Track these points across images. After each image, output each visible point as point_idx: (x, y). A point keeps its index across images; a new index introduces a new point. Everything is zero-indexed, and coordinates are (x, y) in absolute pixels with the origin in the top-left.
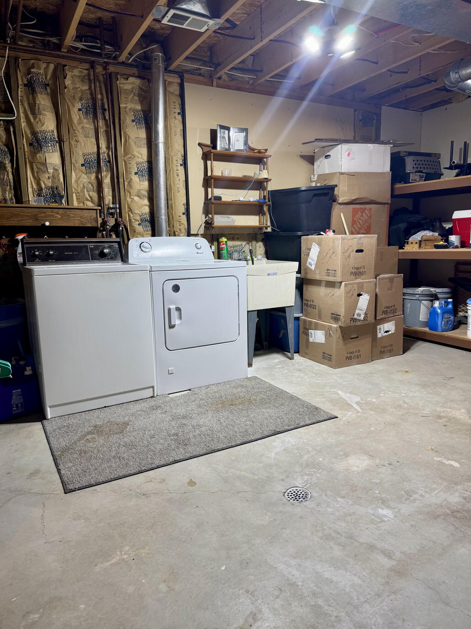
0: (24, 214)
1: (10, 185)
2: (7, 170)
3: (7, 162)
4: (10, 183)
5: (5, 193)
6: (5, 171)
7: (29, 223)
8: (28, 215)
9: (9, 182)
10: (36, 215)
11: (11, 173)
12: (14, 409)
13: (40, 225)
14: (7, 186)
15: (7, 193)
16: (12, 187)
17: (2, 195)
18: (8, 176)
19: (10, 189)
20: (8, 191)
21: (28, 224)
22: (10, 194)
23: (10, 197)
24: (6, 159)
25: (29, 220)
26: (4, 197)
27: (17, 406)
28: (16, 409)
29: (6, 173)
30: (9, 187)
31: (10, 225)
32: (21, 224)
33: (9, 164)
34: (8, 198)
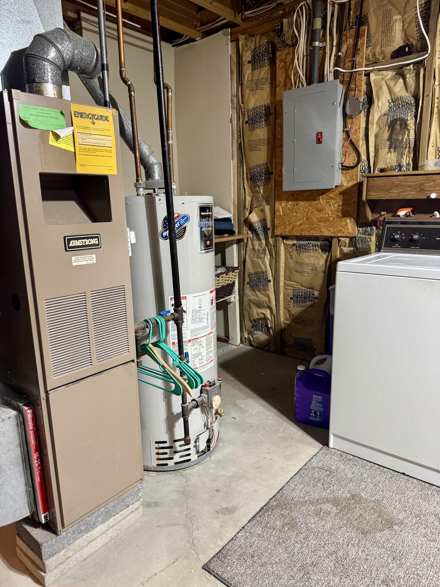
0: (407, 184)
1: (409, 147)
2: (409, 128)
3: (409, 118)
4: (409, 144)
5: (402, 157)
6: (406, 130)
7: (411, 195)
8: (411, 185)
9: (409, 142)
10: (421, 185)
11: (413, 131)
12: (312, 415)
13: (425, 197)
14: (406, 148)
15: (405, 157)
16: (412, 149)
17: (397, 160)
18: (408, 136)
19: (409, 152)
20: (406, 155)
21: (410, 197)
22: (408, 158)
23: (407, 162)
24: (409, 115)
25: (411, 191)
26: (398, 163)
27: (315, 413)
28: (314, 417)
29: (407, 132)
30: (407, 149)
31: (389, 198)
32: (401, 197)
33: (412, 120)
34: (404, 163)
